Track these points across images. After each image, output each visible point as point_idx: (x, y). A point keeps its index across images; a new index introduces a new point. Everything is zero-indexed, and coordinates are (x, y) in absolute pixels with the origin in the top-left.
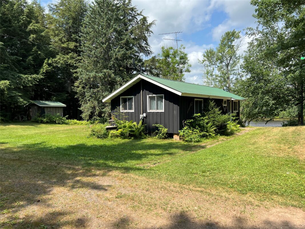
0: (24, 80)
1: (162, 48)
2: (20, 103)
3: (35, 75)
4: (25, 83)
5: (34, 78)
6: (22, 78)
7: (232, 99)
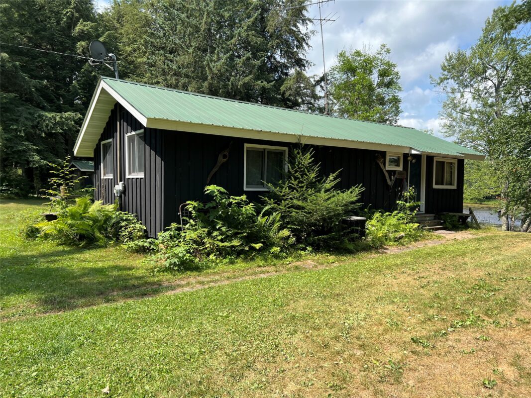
0: (47, 122)
1: (341, 54)
2: (34, 164)
3: (69, 113)
4: (49, 128)
5: (67, 119)
6: (44, 118)
7: (414, 152)
